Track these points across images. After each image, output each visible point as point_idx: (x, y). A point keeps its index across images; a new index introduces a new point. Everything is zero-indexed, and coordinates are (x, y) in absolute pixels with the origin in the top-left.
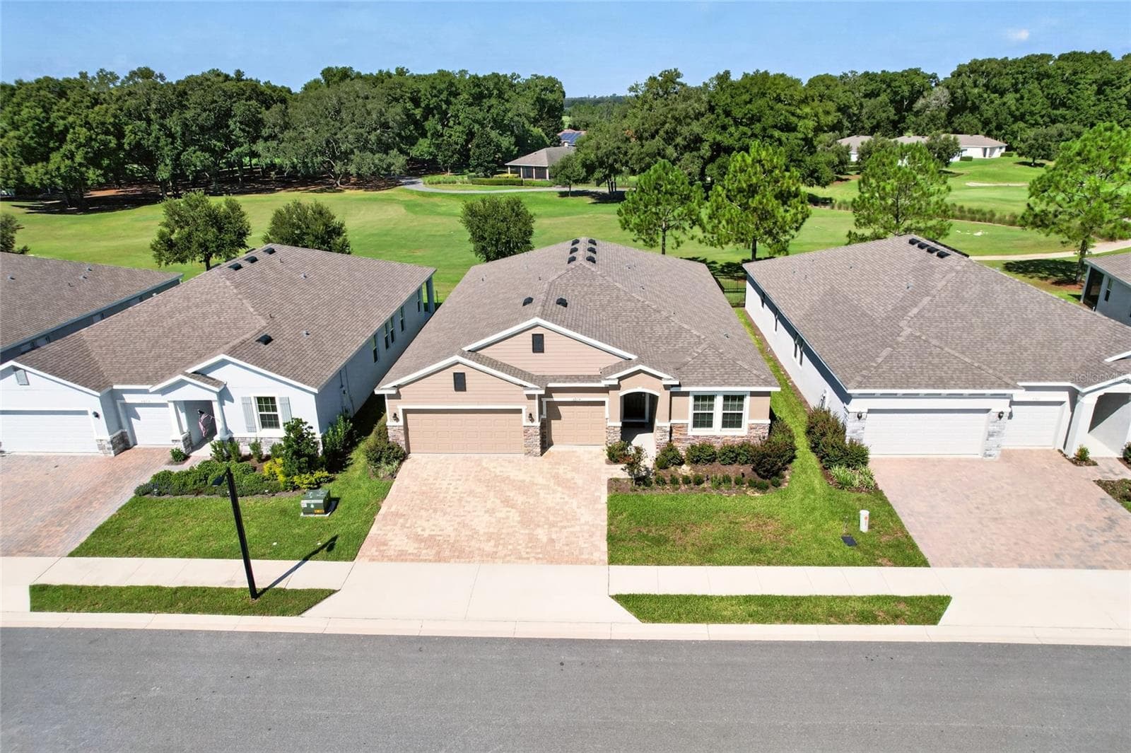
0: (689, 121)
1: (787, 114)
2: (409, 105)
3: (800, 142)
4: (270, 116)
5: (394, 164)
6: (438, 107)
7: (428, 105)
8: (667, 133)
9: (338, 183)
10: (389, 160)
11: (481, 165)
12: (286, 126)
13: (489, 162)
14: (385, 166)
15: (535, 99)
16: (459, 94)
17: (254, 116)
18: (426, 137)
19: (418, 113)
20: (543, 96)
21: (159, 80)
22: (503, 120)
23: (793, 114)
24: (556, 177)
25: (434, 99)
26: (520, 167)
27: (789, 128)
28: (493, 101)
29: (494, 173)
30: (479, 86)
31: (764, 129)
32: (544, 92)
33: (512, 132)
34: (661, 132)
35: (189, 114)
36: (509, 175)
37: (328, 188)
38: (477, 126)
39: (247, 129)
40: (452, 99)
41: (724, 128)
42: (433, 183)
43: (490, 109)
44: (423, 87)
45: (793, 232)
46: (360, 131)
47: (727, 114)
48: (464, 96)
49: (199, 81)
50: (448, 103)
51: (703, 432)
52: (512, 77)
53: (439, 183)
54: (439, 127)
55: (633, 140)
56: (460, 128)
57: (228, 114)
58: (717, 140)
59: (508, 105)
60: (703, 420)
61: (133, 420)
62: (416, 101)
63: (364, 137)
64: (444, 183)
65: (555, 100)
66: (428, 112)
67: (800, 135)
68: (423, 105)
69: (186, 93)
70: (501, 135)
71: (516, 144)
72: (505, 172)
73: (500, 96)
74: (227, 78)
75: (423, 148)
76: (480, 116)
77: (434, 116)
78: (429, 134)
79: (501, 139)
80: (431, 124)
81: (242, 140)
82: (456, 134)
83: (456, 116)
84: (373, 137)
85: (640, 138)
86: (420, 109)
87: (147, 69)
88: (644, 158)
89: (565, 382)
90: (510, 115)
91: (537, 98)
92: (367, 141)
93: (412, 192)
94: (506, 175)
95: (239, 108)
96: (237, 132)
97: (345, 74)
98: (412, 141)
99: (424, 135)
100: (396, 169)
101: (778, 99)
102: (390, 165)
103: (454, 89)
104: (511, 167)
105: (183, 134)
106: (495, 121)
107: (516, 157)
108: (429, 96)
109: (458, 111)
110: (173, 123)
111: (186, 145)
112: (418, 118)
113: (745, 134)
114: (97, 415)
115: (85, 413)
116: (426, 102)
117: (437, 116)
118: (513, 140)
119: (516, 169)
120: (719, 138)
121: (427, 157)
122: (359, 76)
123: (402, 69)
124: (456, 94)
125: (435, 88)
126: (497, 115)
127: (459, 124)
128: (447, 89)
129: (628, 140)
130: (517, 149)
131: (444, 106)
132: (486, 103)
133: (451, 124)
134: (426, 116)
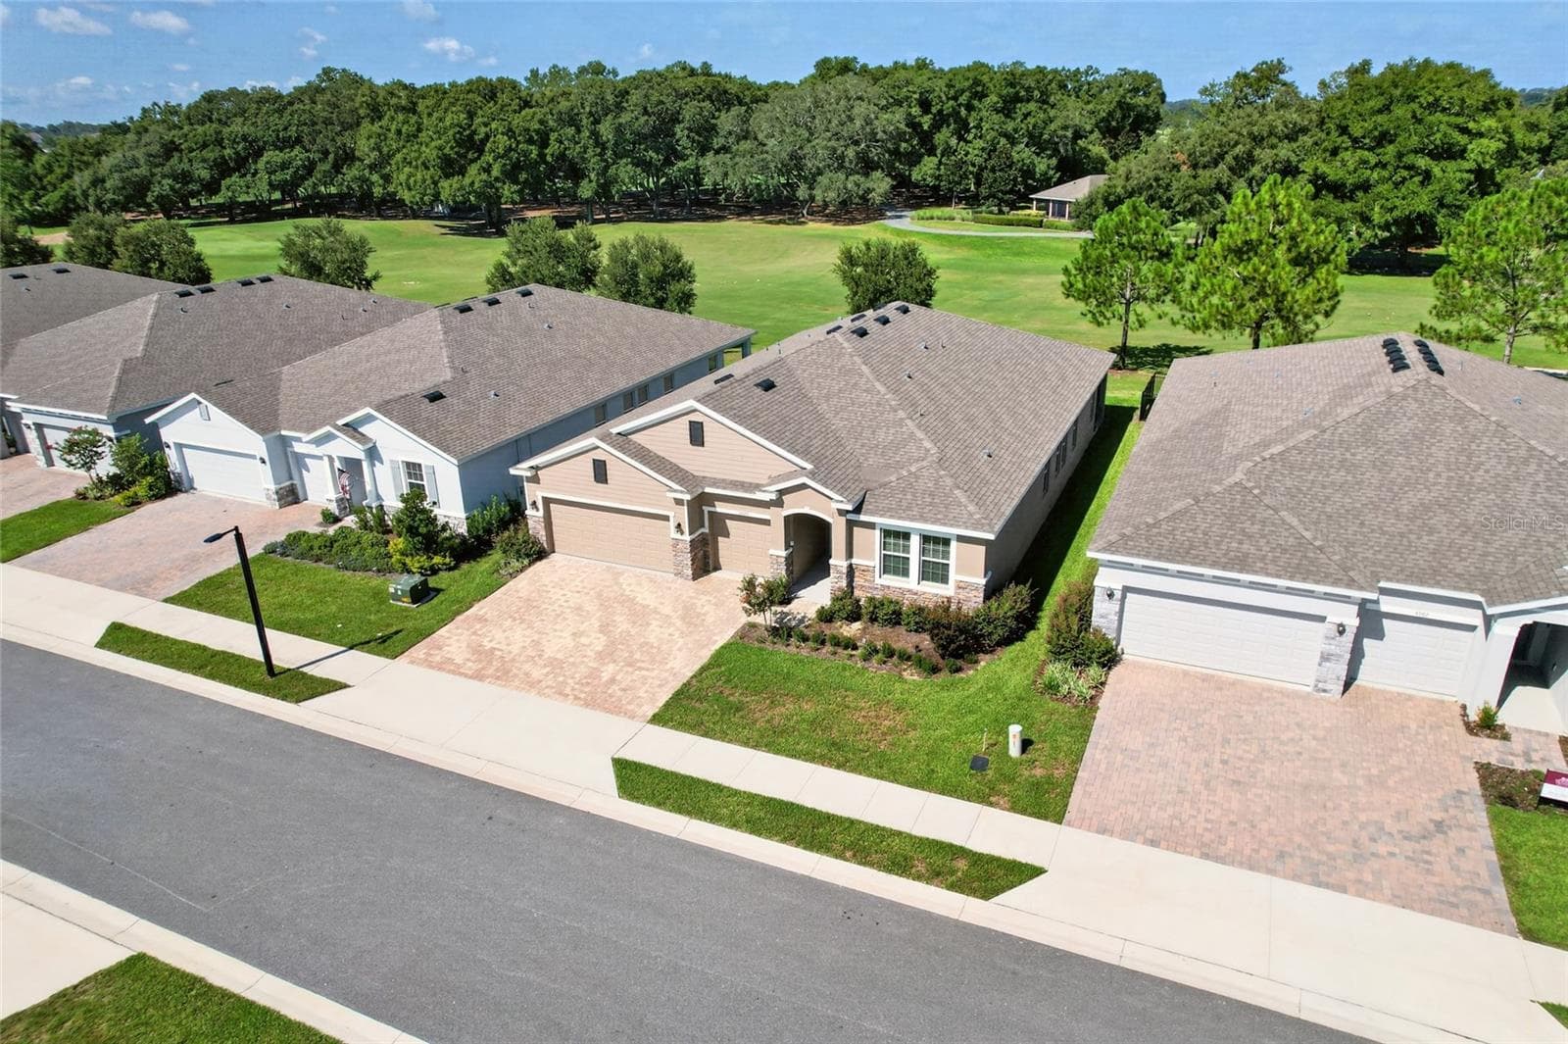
0: (1275, 140)
1: (1450, 131)
2: (916, 111)
3: (1466, 176)
4: (727, 121)
5: (874, 189)
6: (956, 113)
7: (940, 112)
8: (1236, 158)
9: (805, 212)
10: (871, 185)
11: (994, 196)
12: (745, 136)
13: (1005, 193)
14: (861, 193)
15: (1115, 104)
16: (987, 96)
17: (707, 121)
18: (935, 155)
19: (926, 122)
20: (1128, 100)
21: (611, 76)
22: (1041, 134)
23: (1464, 131)
24: (1078, 217)
25: (951, 103)
26: (1048, 201)
27: (1448, 152)
28: (1032, 106)
29: (1013, 207)
30: (1012, 85)
31: (1400, 156)
32: (1129, 95)
33: (1056, 151)
34: (1229, 158)
35: (625, 118)
36: (1034, 212)
37: (790, 219)
38: (1003, 141)
39: (696, 137)
40: (976, 103)
41: (1335, 152)
42: (923, 219)
43: (1025, 118)
44: (940, 85)
45: (1319, 318)
46: (833, 143)
47: (1344, 130)
48: (994, 98)
49: (648, 77)
50: (970, 108)
51: (893, 581)
52: (1087, 73)
53: (932, 218)
54: (953, 142)
55: (1184, 168)
56: (979, 143)
57: (675, 119)
58: (1319, 171)
59: (1052, 113)
60: (895, 565)
61: (304, 472)
62: (925, 105)
63: (839, 152)
64: (939, 218)
65: (1147, 107)
66: (940, 121)
67: (1466, 165)
68: (934, 110)
69: (628, 93)
70: (1038, 154)
71: (1058, 168)
72: (1029, 208)
73: (1044, 101)
74: (693, 73)
75: (926, 170)
76: (1010, 126)
77: (948, 126)
78: (939, 152)
79: (1037, 160)
80: (944, 137)
81: (688, 152)
82: (973, 151)
83: (978, 127)
84: (851, 153)
85: (1195, 166)
86: (930, 116)
87: (599, 64)
88: (1190, 195)
89: (724, 488)
90: (1053, 127)
91: (1119, 103)
92: (842, 157)
93: (886, 229)
94: (1028, 212)
95: (690, 111)
96: (684, 142)
97: (845, 67)
98: (914, 159)
99: (931, 152)
100: (876, 198)
101: (1434, 106)
102: (869, 191)
103: (979, 89)
104: (1039, 201)
105: (616, 144)
106: (1031, 135)
107: (1046, 183)
108: (944, 98)
109: (981, 119)
110: (606, 130)
111: (618, 156)
112: (926, 127)
113: (1365, 162)
114: (264, 462)
115: (253, 457)
116: (939, 107)
117: (952, 127)
118: (1054, 161)
119: (1044, 205)
120: (1323, 168)
121: (930, 181)
122: (865, 69)
123: (924, 60)
124: (982, 96)
125: (954, 87)
126: (1034, 126)
127: (980, 137)
129: (1176, 167)
130: (1058, 175)
131: (963, 112)
132: (1022, 108)
133: (970, 137)
134: (936, 126)
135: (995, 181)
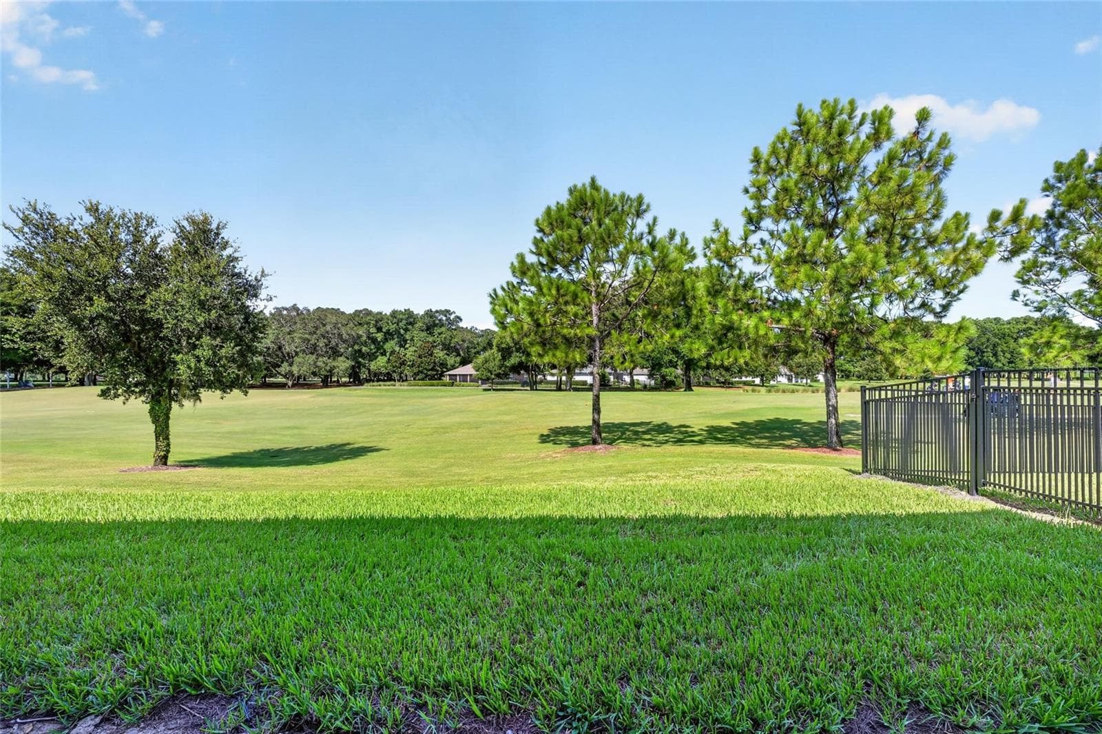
2: (373, 330)
5: (339, 367)
6: (397, 332)
10: (336, 364)
11: (422, 372)
13: (428, 370)
18: (386, 356)
19: (380, 336)
22: (450, 343)
24: (478, 371)
25: (395, 326)
26: (454, 375)
28: (443, 329)
33: (459, 355)
36: (447, 381)
54: (397, 348)
56: (413, 349)
62: (378, 327)
63: (312, 342)
66: (389, 335)
68: (384, 330)
70: (448, 355)
71: (459, 360)
75: (379, 362)
76: (431, 339)
77: (393, 339)
78: (388, 354)
80: (391, 345)
82: (409, 353)
83: (412, 340)
86: (382, 333)
94: (444, 380)
98: (372, 357)
99: (384, 354)
100: (339, 371)
102: (334, 367)
103: (412, 320)
104: (450, 375)
106: (443, 344)
107: (453, 367)
108: (390, 324)
109: (413, 336)
112: (379, 340)
116: (387, 328)
117: (395, 340)
118: (457, 357)
119: (453, 377)
121: (382, 370)
124: (413, 324)
127: (413, 346)
128: (406, 319)
131: (402, 332)
132: (437, 331)
133: (407, 346)
134: (386, 340)
135: (422, 363)
